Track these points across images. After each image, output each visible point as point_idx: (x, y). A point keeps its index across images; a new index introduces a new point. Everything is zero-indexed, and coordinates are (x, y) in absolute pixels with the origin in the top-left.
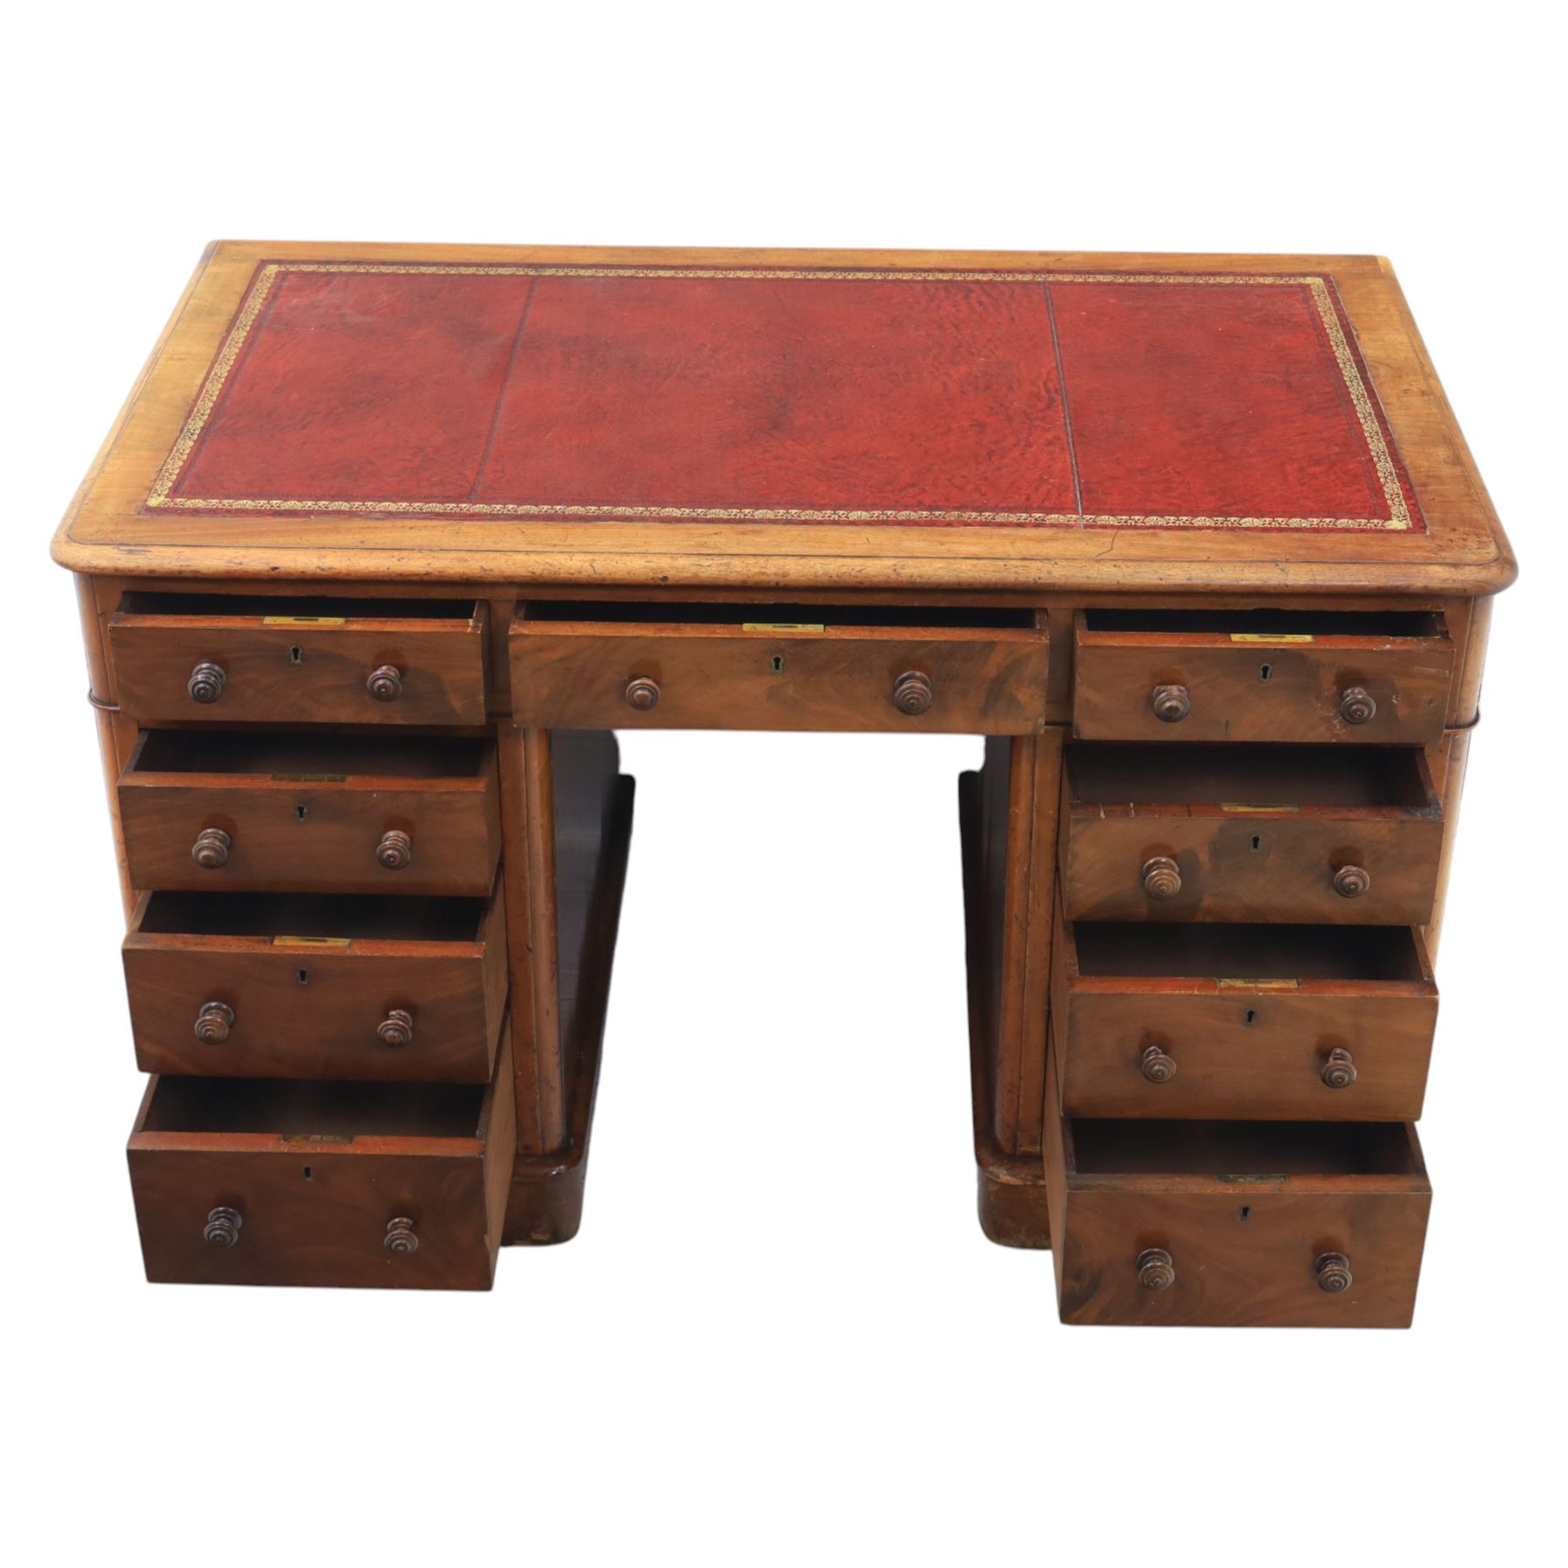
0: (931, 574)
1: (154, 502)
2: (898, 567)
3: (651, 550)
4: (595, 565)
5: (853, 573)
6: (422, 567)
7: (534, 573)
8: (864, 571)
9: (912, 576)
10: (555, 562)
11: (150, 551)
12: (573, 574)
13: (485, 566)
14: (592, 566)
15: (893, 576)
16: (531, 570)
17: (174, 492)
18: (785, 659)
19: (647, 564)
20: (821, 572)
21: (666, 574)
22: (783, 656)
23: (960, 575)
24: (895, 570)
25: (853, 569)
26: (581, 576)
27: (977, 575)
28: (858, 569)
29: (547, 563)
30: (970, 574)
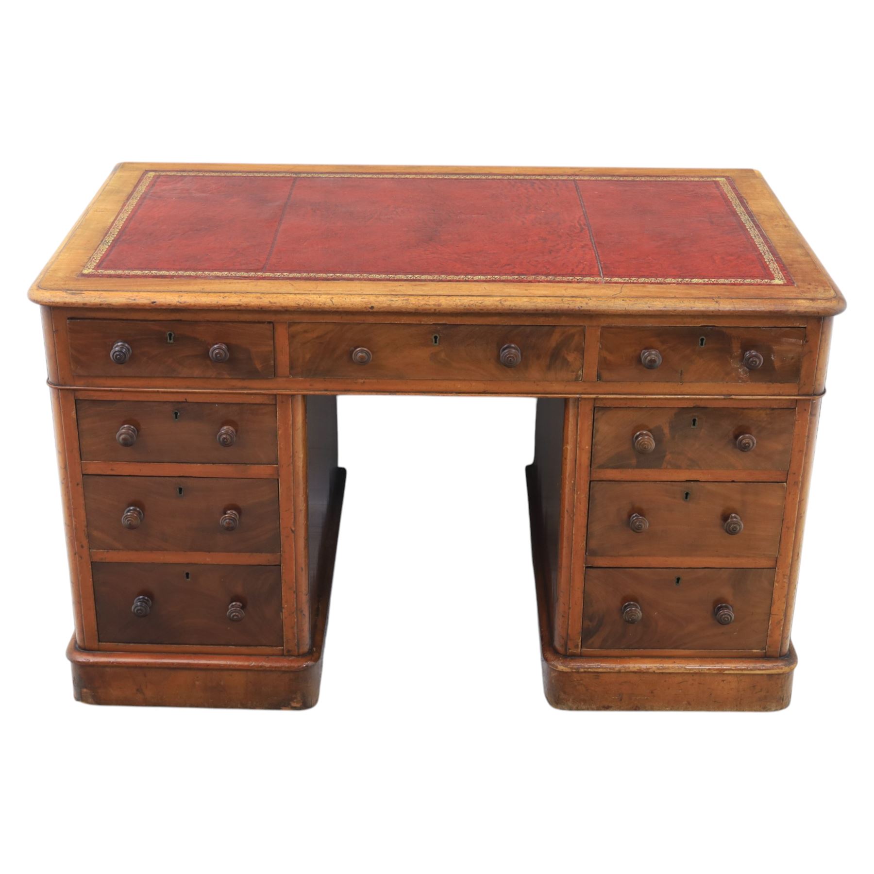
0: (521, 304)
1: (86, 272)
2: (502, 301)
3: (364, 293)
4: (333, 300)
5: (478, 304)
6: (236, 301)
7: (299, 305)
8: (483, 303)
9: (510, 306)
10: (311, 299)
11: (84, 293)
12: (321, 305)
13: (272, 301)
14: (331, 301)
15: (500, 306)
16: (297, 303)
17: (98, 267)
18: (440, 337)
19: (362, 300)
20: (459, 304)
21: (373, 305)
22: (439, 335)
23: (537, 305)
24: (501, 303)
25: (477, 302)
26: (325, 306)
27: (546, 305)
28: (480, 302)
29: (306, 299)
30: (543, 304)
